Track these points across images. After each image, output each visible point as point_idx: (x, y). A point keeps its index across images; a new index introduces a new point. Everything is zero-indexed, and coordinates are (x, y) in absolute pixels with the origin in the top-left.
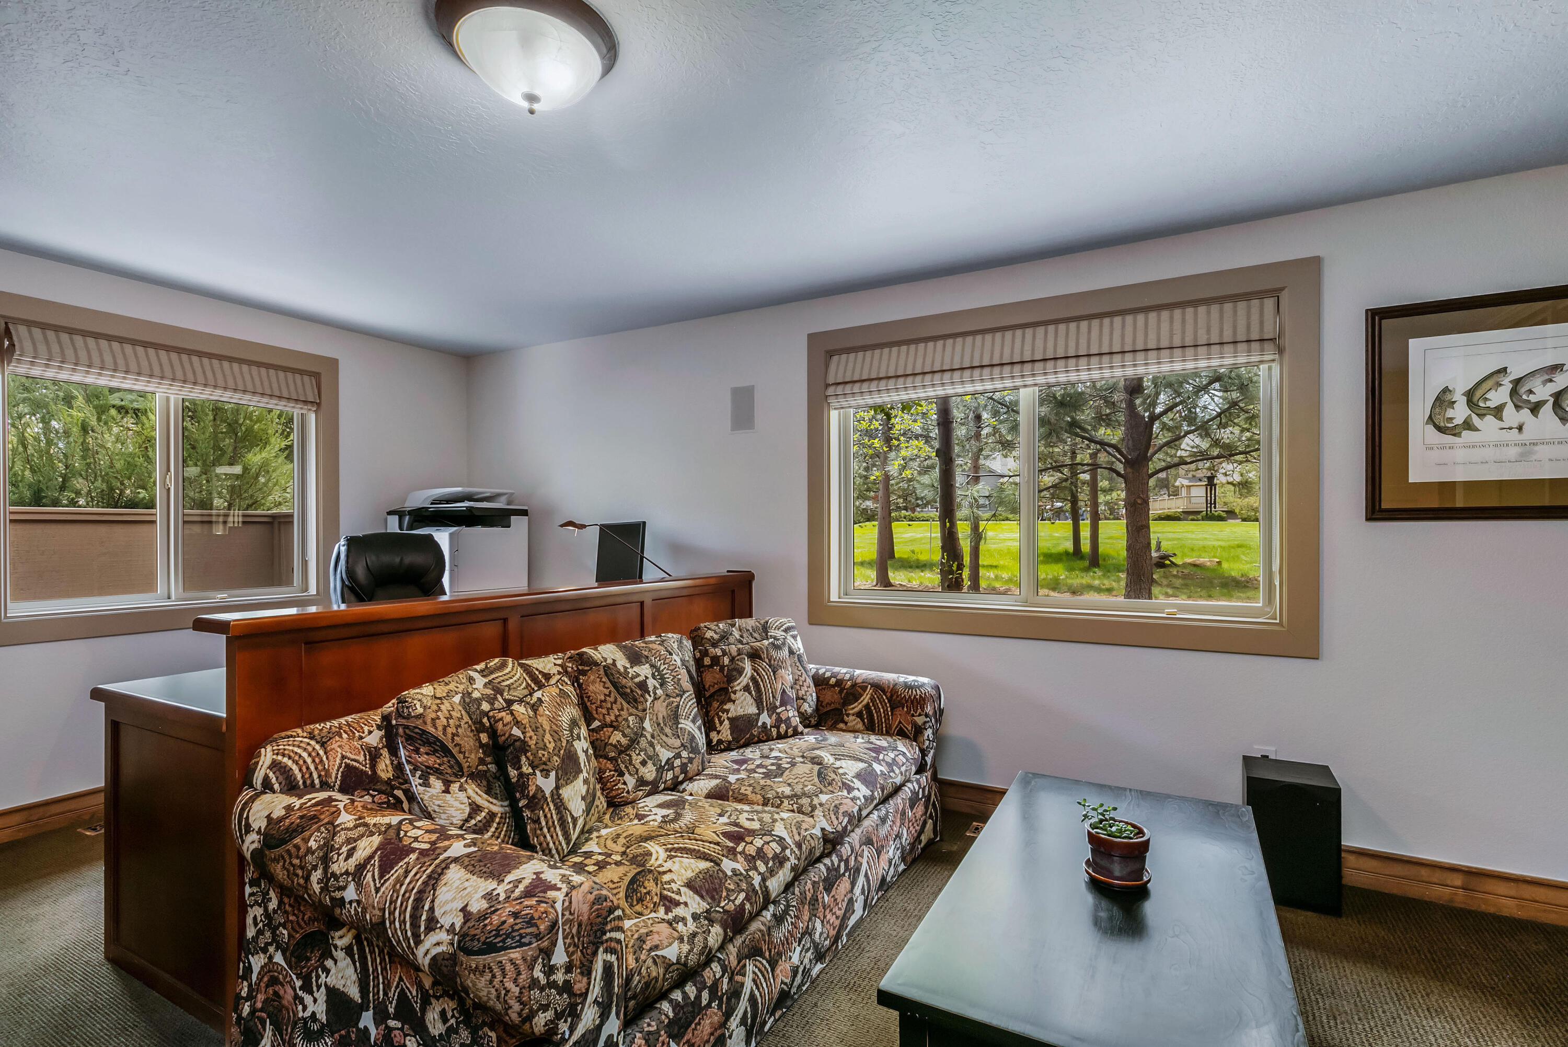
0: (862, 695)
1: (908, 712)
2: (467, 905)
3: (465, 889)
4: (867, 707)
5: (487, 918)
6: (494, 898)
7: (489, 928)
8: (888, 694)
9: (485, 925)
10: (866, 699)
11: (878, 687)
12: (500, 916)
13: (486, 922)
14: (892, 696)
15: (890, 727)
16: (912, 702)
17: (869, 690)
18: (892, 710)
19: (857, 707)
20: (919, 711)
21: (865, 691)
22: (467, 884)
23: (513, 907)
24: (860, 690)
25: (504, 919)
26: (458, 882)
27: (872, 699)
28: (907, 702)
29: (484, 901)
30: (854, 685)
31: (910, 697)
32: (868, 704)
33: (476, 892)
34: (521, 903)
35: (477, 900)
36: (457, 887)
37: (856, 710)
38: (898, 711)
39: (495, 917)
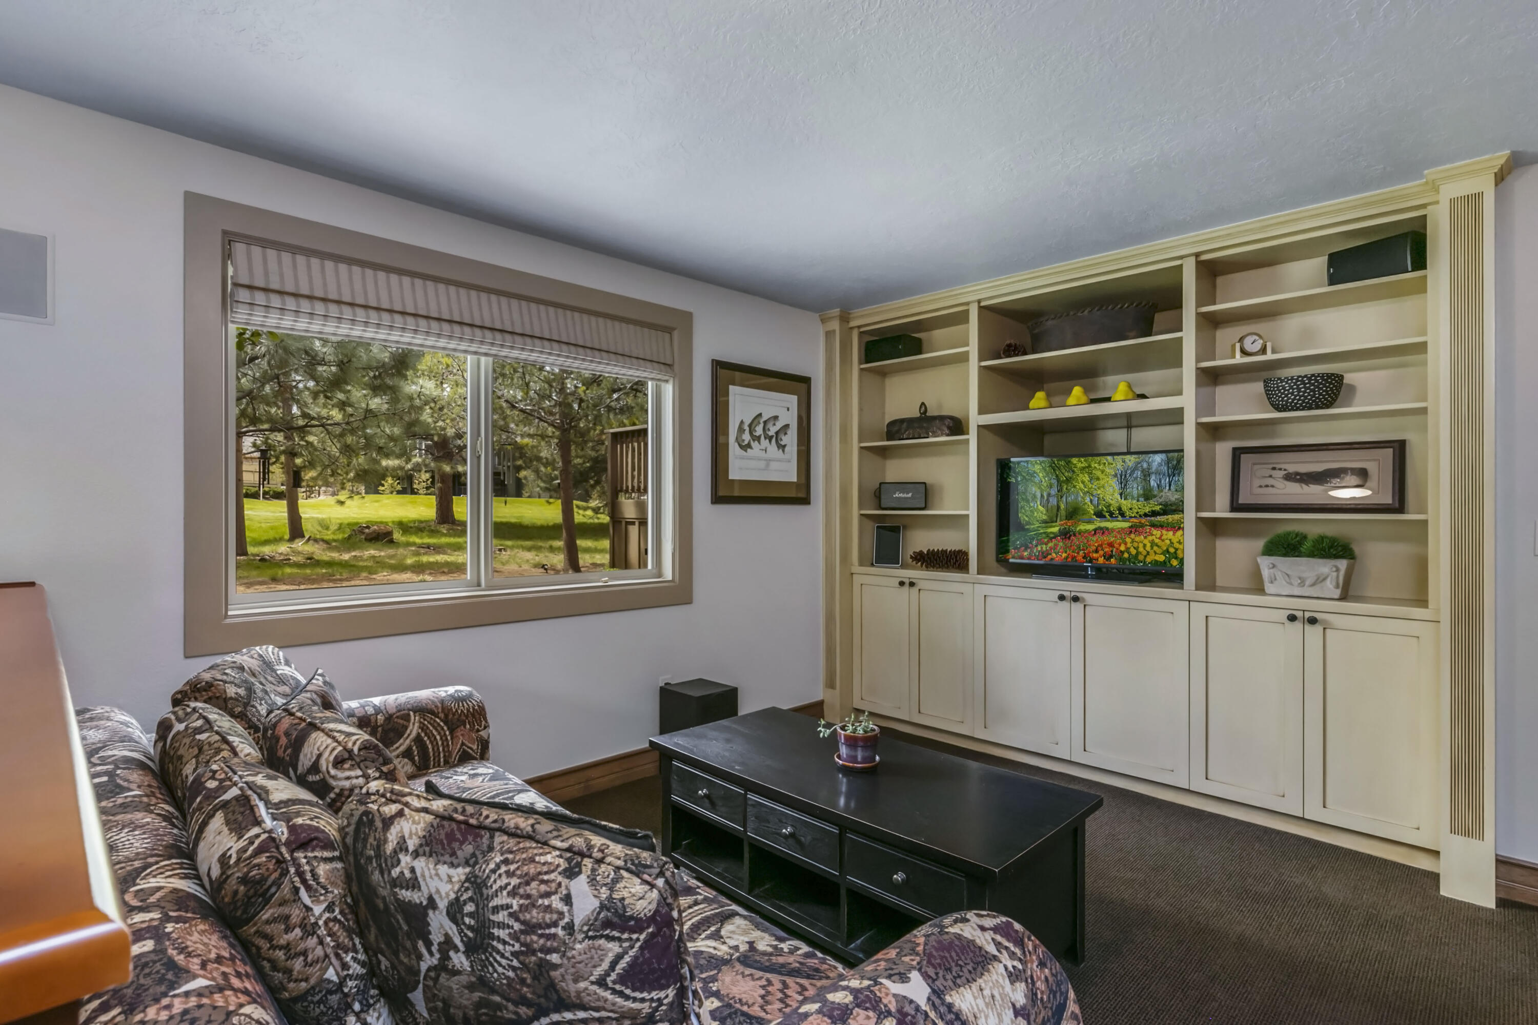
0: (406, 728)
1: (472, 729)
2: (1014, 1005)
3: (993, 997)
4: (418, 740)
5: (1036, 994)
6: (1018, 973)
7: (1045, 997)
8: (442, 715)
9: (1042, 999)
10: (414, 729)
11: (422, 710)
12: (1039, 978)
13: (1039, 996)
14: (446, 716)
15: (450, 756)
16: (473, 715)
17: (415, 719)
18: (451, 733)
19: (403, 744)
20: (483, 723)
21: (408, 720)
22: (987, 992)
23: (1032, 962)
24: (401, 721)
25: (1043, 977)
26: (980, 1002)
27: (423, 727)
28: (467, 717)
29: (1018, 984)
30: (389, 718)
31: (468, 710)
32: (418, 735)
33: (1003, 988)
34: (1030, 953)
35: (1013, 991)
36: (987, 1005)
37: (402, 749)
38: (459, 733)
39: (1038, 984)
